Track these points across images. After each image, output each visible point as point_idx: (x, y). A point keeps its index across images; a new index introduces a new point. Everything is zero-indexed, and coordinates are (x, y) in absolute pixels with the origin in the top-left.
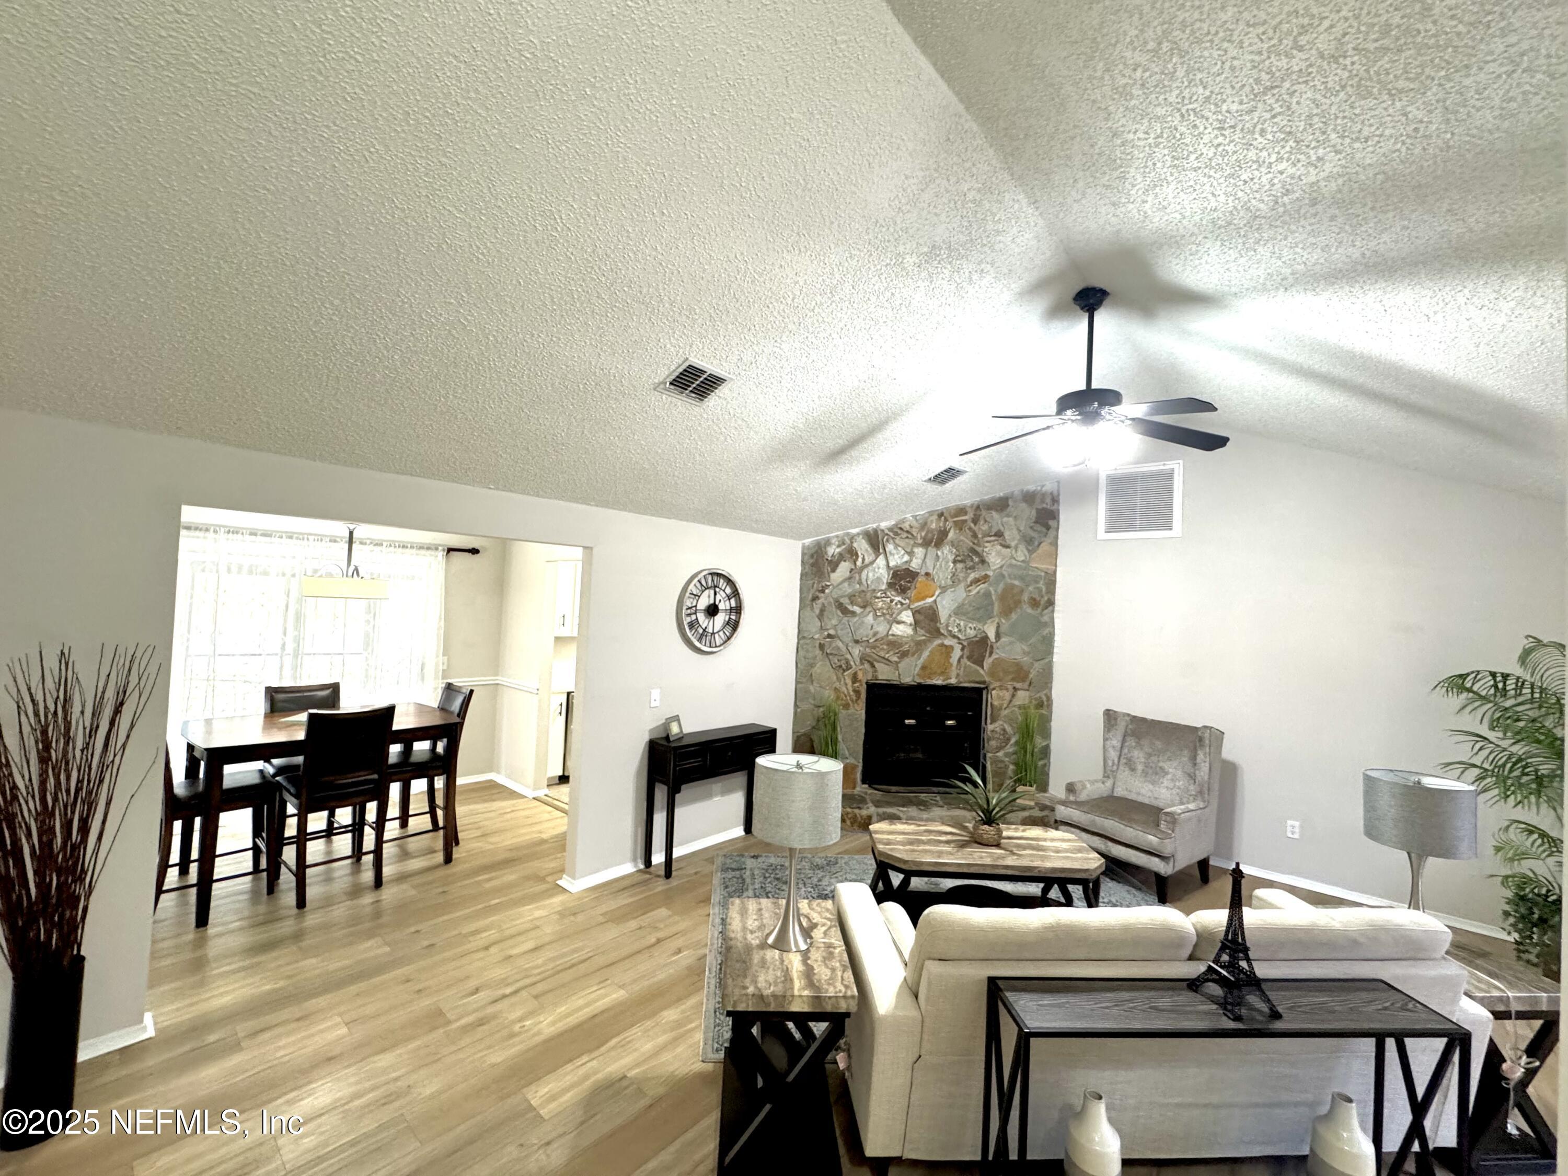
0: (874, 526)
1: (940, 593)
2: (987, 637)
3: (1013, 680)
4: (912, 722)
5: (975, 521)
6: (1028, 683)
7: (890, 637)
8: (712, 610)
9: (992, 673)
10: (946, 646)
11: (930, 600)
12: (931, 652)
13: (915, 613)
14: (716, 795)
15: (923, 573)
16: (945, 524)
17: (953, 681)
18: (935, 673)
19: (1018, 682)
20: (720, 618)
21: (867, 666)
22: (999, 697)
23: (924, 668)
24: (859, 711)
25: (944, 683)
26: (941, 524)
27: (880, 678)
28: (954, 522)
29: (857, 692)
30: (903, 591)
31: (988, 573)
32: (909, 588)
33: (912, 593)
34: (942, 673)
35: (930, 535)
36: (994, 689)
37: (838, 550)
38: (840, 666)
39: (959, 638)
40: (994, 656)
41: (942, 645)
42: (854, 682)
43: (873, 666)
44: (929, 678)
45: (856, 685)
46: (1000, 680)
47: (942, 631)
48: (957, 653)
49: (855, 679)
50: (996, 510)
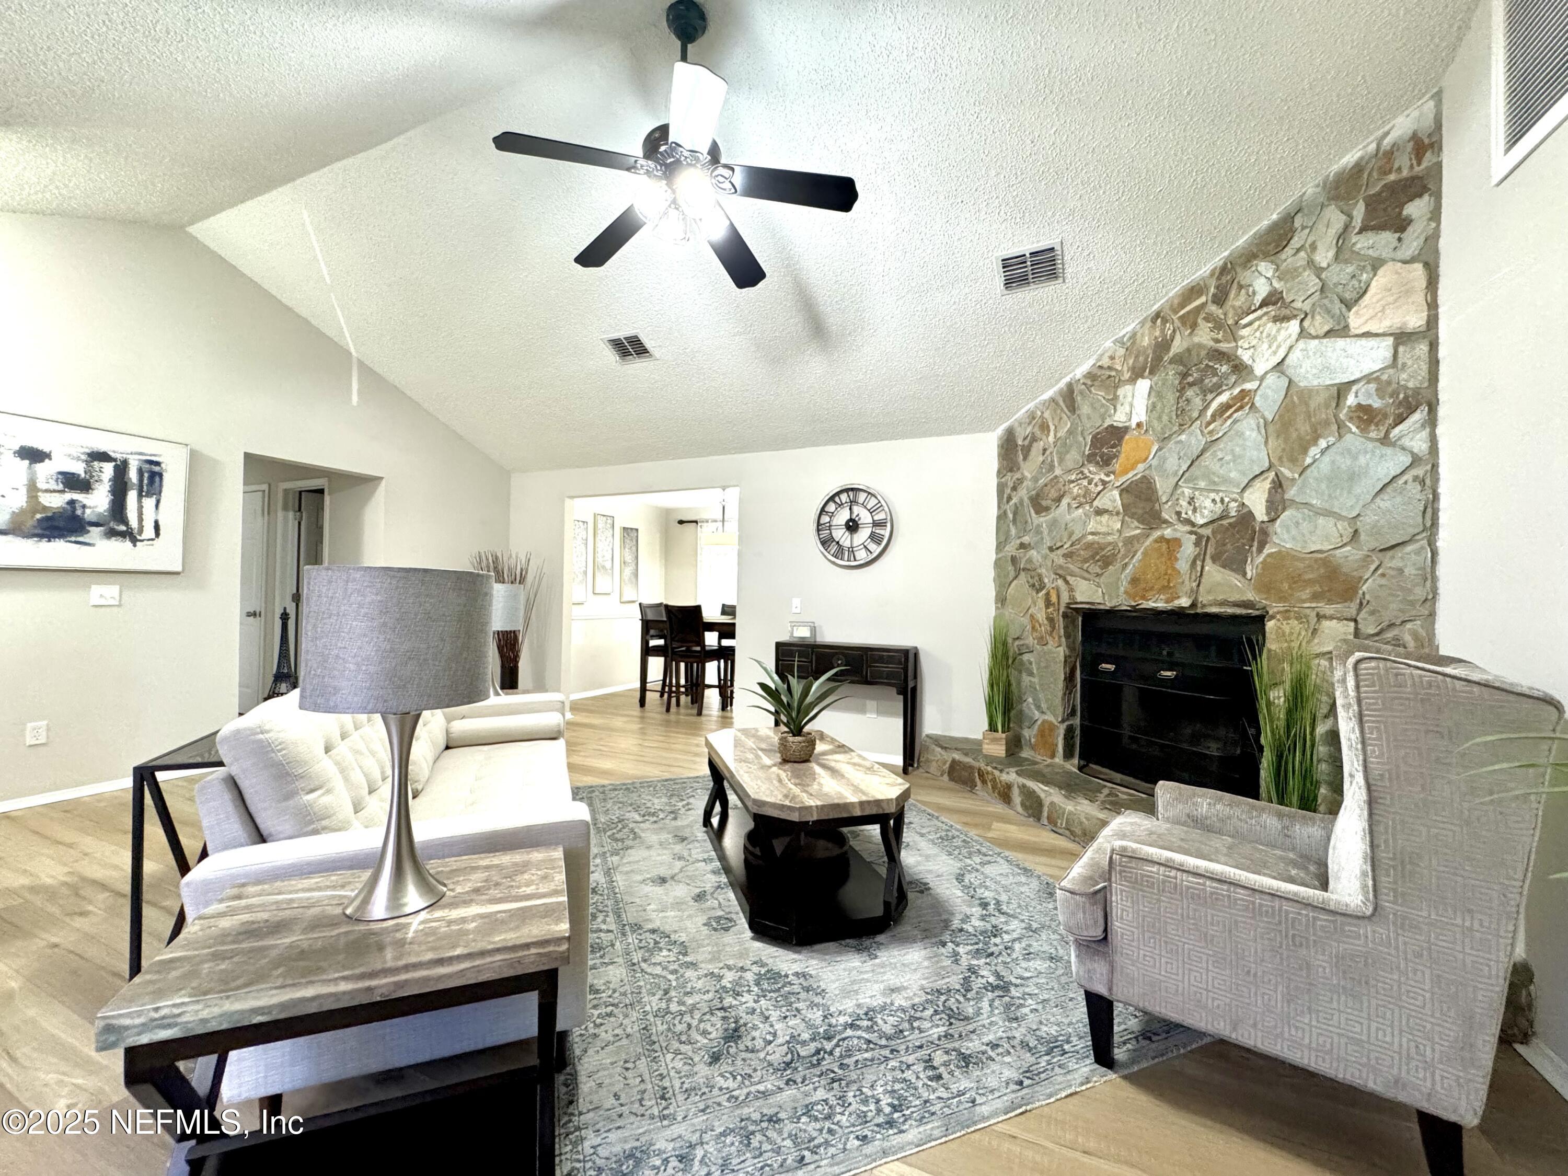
0: (1067, 379)
1: (1160, 449)
2: (1250, 514)
3: (1315, 597)
4: (1111, 667)
5: (1220, 299)
6: (1354, 606)
7: (1090, 537)
8: (852, 526)
9: (1265, 585)
10: (1168, 541)
11: (1141, 467)
12: (1145, 554)
13: (1124, 491)
14: (871, 712)
15: (1134, 426)
16: (1162, 331)
17: (1184, 602)
18: (1152, 589)
19: (1330, 602)
20: (863, 535)
21: (1060, 582)
22: (1281, 635)
23: (1134, 581)
24: (1058, 650)
25: (1169, 606)
26: (1157, 333)
27: (1079, 599)
28: (1181, 318)
29: (1051, 620)
30: (1106, 461)
31: (1248, 386)
32: (1116, 456)
33: (1117, 465)
34: (1165, 588)
35: (1141, 359)
36: (1273, 617)
37: (1029, 430)
38: (1033, 585)
39: (1193, 524)
40: (1267, 551)
41: (1162, 539)
42: (1047, 607)
43: (1067, 582)
44: (1144, 598)
45: (1051, 610)
46: (1282, 599)
47: (1165, 516)
48: (1188, 549)
49: (1048, 603)
50: (1266, 256)
